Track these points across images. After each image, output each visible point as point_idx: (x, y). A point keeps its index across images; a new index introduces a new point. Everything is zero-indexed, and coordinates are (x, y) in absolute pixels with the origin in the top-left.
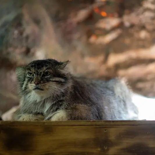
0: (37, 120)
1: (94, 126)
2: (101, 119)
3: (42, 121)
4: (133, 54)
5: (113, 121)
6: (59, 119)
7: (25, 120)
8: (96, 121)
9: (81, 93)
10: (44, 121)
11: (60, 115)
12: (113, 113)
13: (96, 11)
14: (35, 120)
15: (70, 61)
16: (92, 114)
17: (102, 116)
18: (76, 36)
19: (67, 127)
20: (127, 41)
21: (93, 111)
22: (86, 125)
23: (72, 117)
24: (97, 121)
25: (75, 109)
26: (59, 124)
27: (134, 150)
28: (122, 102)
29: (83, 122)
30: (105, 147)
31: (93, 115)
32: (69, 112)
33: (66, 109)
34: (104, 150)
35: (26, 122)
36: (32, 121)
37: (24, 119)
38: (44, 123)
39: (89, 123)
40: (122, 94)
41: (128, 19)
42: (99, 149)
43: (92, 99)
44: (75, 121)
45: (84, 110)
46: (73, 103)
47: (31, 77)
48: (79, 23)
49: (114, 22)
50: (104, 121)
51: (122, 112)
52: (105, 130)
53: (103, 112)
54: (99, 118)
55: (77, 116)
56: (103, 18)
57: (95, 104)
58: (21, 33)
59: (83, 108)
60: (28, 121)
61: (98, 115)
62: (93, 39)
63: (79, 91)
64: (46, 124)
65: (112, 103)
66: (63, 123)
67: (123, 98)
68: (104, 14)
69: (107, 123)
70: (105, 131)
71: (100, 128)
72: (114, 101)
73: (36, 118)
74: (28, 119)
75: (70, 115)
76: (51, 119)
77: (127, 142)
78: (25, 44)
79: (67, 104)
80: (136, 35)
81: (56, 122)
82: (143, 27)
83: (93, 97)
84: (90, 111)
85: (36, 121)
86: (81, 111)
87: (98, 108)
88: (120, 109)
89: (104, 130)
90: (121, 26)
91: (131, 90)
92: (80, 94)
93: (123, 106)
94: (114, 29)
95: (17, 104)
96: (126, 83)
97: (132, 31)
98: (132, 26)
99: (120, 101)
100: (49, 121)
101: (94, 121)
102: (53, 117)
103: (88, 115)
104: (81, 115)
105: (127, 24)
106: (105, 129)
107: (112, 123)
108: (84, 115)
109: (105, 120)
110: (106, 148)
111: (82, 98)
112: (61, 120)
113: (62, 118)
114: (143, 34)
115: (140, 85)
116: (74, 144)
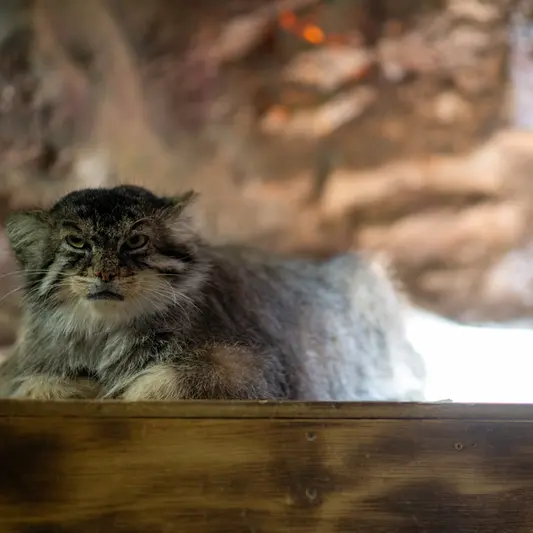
0: (78, 396)
1: (273, 421)
3: (91, 401)
4: (411, 174)
5: (339, 405)
6: (152, 396)
7: (33, 397)
8: (279, 404)
11: (152, 382)
13: (288, 24)
14: (72, 397)
15: (197, 194)
16: (266, 376)
18: (217, 108)
19: (178, 422)
20: (393, 129)
21: (267, 367)
22: (245, 415)
23: (196, 389)
24: (284, 404)
26: (150, 412)
27: (408, 503)
29: (232, 408)
30: (311, 493)
31: (268, 382)
32: (186, 370)
33: (177, 360)
34: (304, 504)
35: (38, 404)
36: (57, 400)
37: (29, 393)
38: (100, 406)
39: (256, 410)
40: (372, 307)
41: (397, 55)
42: (289, 501)
44: (207, 401)
46: (203, 340)
47: (80, 252)
48: (227, 65)
49: (347, 61)
50: (307, 404)
52: (311, 435)
53: (301, 369)
56: (309, 47)
58: (26, 97)
60: (44, 399)
62: (274, 121)
64: (106, 411)
66: (165, 408)
67: (378, 321)
68: (313, 33)
69: (318, 411)
70: (310, 439)
71: (292, 426)
73: (73, 390)
74: (44, 394)
75: (189, 381)
77: (386, 478)
79: (183, 342)
80: (423, 109)
81: (140, 403)
82: (447, 83)
84: (259, 367)
85: (72, 400)
89: (306, 434)
90: (371, 75)
91: (404, 298)
94: (346, 87)
95: (9, 340)
97: (409, 94)
98: (411, 77)
99: (367, 332)
100: (117, 400)
101: (273, 404)
102: (133, 389)
103: (251, 382)
104: (229, 381)
105: (393, 70)
106: (311, 429)
107: (334, 411)
110: (312, 497)
113: (162, 390)
114: (448, 106)
115: (435, 281)
116: (203, 481)
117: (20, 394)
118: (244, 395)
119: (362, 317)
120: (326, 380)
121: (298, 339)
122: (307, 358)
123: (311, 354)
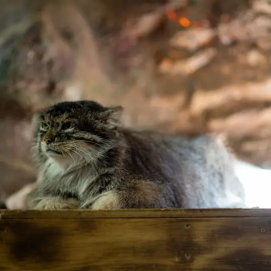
1: (168, 219)
2: (180, 206)
3: (76, 210)
4: (236, 92)
5: (201, 210)
6: (106, 207)
7: (46, 208)
8: (171, 210)
9: (144, 159)
10: (80, 209)
11: (107, 200)
12: (200, 195)
14: (65, 208)
16: (164, 197)
17: (182, 200)
18: (136, 60)
19: (120, 220)
20: (226, 69)
21: (165, 192)
22: (154, 216)
23: (129, 203)
24: (173, 210)
25: (134, 188)
26: (105, 215)
28: (217, 176)
29: (147, 212)
30: (188, 255)
31: (165, 199)
32: (123, 194)
33: (118, 189)
34: (184, 261)
35: (49, 212)
36: (58, 209)
37: (44, 207)
38: (80, 213)
39: (159, 214)
41: (228, 31)
42: (177, 260)
43: (164, 171)
45: (149, 191)
46: (131, 179)
48: (141, 39)
49: (202, 35)
50: (185, 210)
51: (216, 194)
52: (187, 226)
53: (183, 193)
54: (176, 205)
55: (137, 201)
57: (169, 180)
59: (147, 188)
60: (52, 210)
61: (174, 199)
62: (165, 66)
63: (141, 158)
64: (83, 215)
65: (200, 178)
66: (113, 213)
67: (220, 168)
69: (191, 214)
70: (187, 228)
71: (178, 221)
72: (203, 174)
73: (65, 205)
75: (125, 200)
76: (91, 207)
77: (226, 247)
78: (46, 75)
79: (120, 180)
80: (241, 59)
81: (100, 211)
82: (253, 45)
83: (166, 167)
84: (160, 191)
85: (67, 210)
86: (144, 192)
87: (174, 187)
88: (213, 189)
89: (185, 226)
90: (214, 43)
91: (233, 156)
92: (143, 163)
93: (218, 185)
94: (202, 48)
95: (33, 180)
96: (225, 142)
97: (234, 51)
98: (235, 43)
99: (214, 174)
100: (89, 210)
101: (168, 210)
102: (96, 203)
103: (156, 199)
104: (145, 199)
105: (225, 39)
106: (188, 223)
107: (199, 214)
108: (150, 199)
109: (186, 207)
110: (188, 258)
111: (148, 169)
112: (109, 209)
113: (111, 204)
114: (254, 57)
115: (249, 147)
116: (133, 250)
117: (39, 207)
118: (152, 206)
119: (212, 166)
120: (196, 199)
121: (182, 179)
122: (186, 188)
123: (188, 186)
